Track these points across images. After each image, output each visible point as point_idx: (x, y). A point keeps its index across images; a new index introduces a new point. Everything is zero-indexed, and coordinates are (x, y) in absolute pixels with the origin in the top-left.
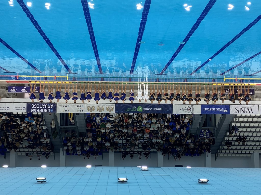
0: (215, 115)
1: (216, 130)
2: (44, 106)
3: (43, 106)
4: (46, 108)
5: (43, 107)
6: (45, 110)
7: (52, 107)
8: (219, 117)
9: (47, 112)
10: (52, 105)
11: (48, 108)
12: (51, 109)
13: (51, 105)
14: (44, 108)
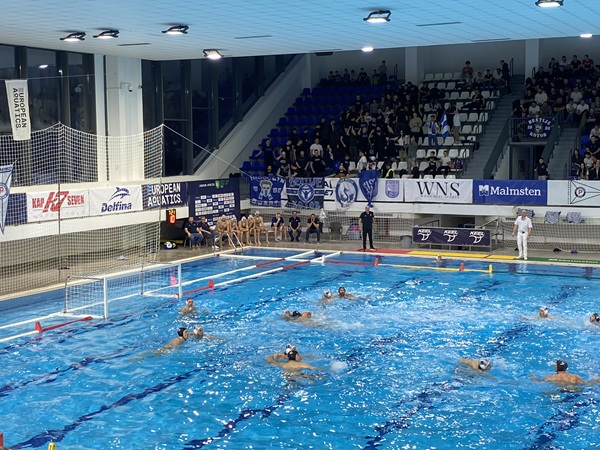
0: (511, 178)
1: (510, 139)
8: (501, 173)
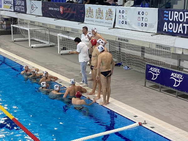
2: (179, 30)
3: (182, 30)
4: (176, 22)
5: (181, 25)
6: (178, 17)
7: (166, 23)
9: (175, 12)
10: (165, 30)
11: (173, 22)
12: (167, 19)
13: (167, 31)
14: (179, 23)
